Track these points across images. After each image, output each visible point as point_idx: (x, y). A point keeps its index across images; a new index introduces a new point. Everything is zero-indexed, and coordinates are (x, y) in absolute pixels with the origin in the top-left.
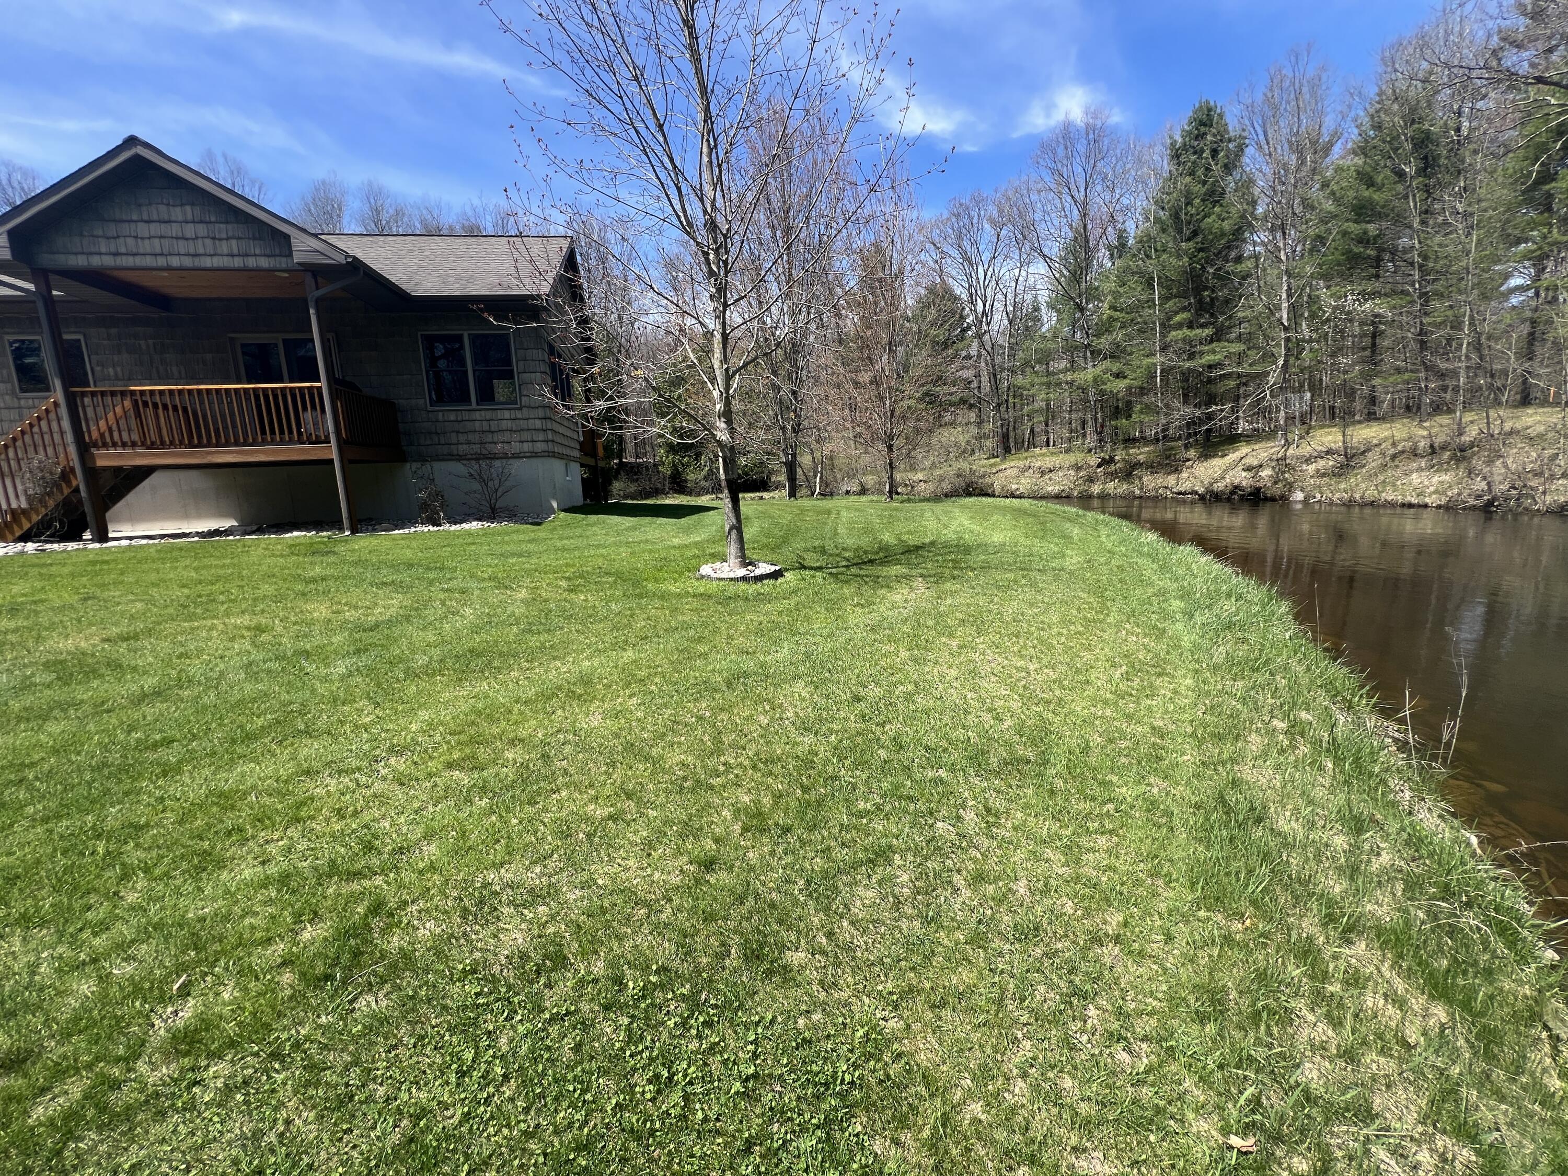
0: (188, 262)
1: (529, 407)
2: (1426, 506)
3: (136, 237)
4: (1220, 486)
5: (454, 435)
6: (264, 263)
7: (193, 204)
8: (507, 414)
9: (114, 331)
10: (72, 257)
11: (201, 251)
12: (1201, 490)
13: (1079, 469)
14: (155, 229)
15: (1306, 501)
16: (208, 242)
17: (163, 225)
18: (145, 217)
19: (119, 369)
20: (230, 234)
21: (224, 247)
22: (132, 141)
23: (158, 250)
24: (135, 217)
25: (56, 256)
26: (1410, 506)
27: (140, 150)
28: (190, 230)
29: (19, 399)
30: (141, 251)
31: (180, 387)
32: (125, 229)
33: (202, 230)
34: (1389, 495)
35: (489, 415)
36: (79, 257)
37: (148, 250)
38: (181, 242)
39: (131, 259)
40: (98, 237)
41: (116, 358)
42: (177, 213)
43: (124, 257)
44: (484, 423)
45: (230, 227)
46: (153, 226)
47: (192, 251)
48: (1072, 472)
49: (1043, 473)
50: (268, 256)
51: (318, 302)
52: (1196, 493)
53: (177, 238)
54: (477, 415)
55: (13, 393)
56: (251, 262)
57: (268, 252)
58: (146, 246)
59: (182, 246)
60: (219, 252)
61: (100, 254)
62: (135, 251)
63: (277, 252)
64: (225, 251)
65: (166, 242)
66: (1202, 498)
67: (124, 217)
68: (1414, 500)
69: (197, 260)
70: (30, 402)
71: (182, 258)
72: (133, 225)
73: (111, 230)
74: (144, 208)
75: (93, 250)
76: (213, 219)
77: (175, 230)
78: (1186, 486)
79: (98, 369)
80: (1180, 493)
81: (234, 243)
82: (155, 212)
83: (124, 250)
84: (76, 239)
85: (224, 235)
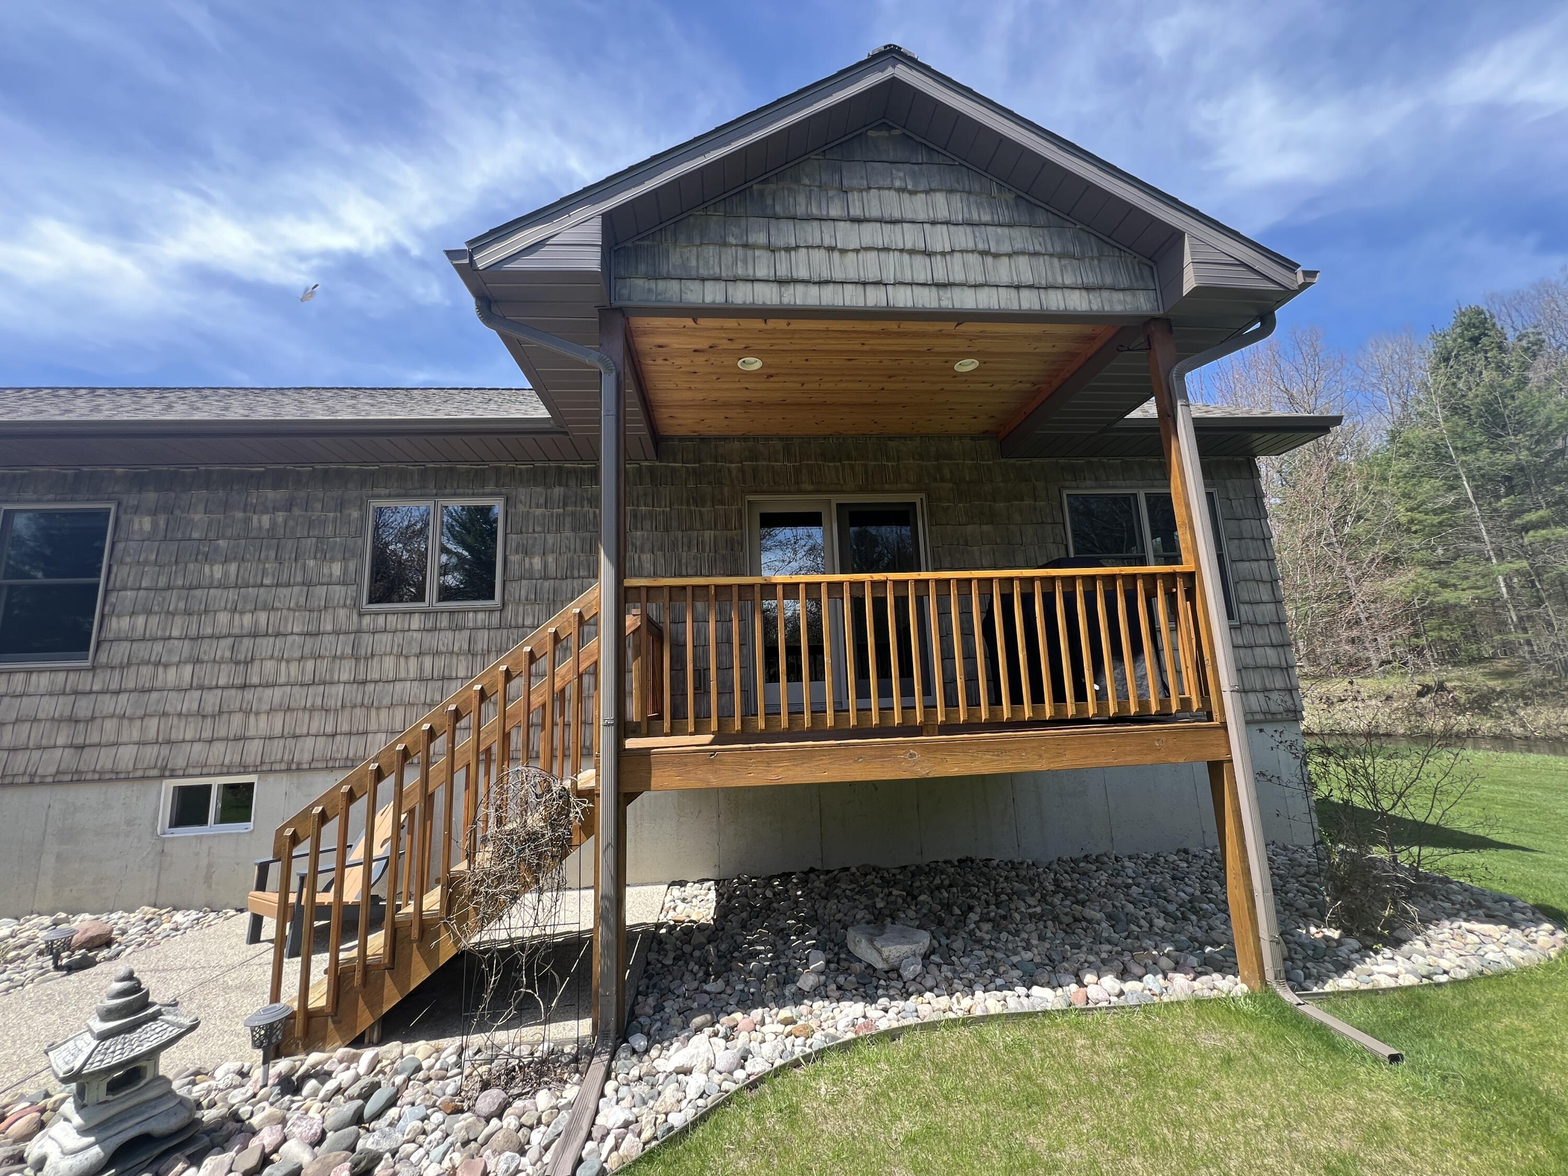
0: (927, 299)
1: (1254, 624)
3: (831, 249)
6: (1077, 302)
7: (951, 191)
9: (558, 491)
10: (695, 286)
11: (959, 277)
14: (870, 234)
16: (973, 259)
17: (887, 228)
18: (856, 212)
19: (550, 559)
20: (1018, 246)
21: (1003, 271)
22: (891, 53)
23: (873, 275)
24: (833, 213)
25: (661, 284)
27: (902, 72)
28: (940, 239)
29: (361, 615)
30: (838, 275)
31: (878, 577)
32: (812, 233)
33: (963, 238)
36: (709, 285)
37: (852, 275)
38: (919, 260)
39: (814, 290)
40: (754, 247)
41: (550, 539)
42: (917, 207)
43: (800, 288)
45: (1016, 232)
46: (867, 228)
47: (940, 277)
50: (1088, 289)
53: (912, 252)
55: (356, 604)
56: (1055, 301)
57: (1090, 279)
58: (848, 267)
59: (920, 269)
60: (992, 280)
61: (753, 280)
62: (825, 275)
63: (1108, 280)
64: (1005, 280)
65: (891, 259)
67: (815, 211)
70: (381, 619)
71: (918, 290)
72: (827, 227)
73: (786, 234)
74: (854, 197)
75: (740, 272)
76: (986, 218)
77: (910, 236)
79: (514, 558)
81: (1023, 261)
82: (875, 203)
83: (803, 274)
84: (710, 251)
85: (1006, 248)
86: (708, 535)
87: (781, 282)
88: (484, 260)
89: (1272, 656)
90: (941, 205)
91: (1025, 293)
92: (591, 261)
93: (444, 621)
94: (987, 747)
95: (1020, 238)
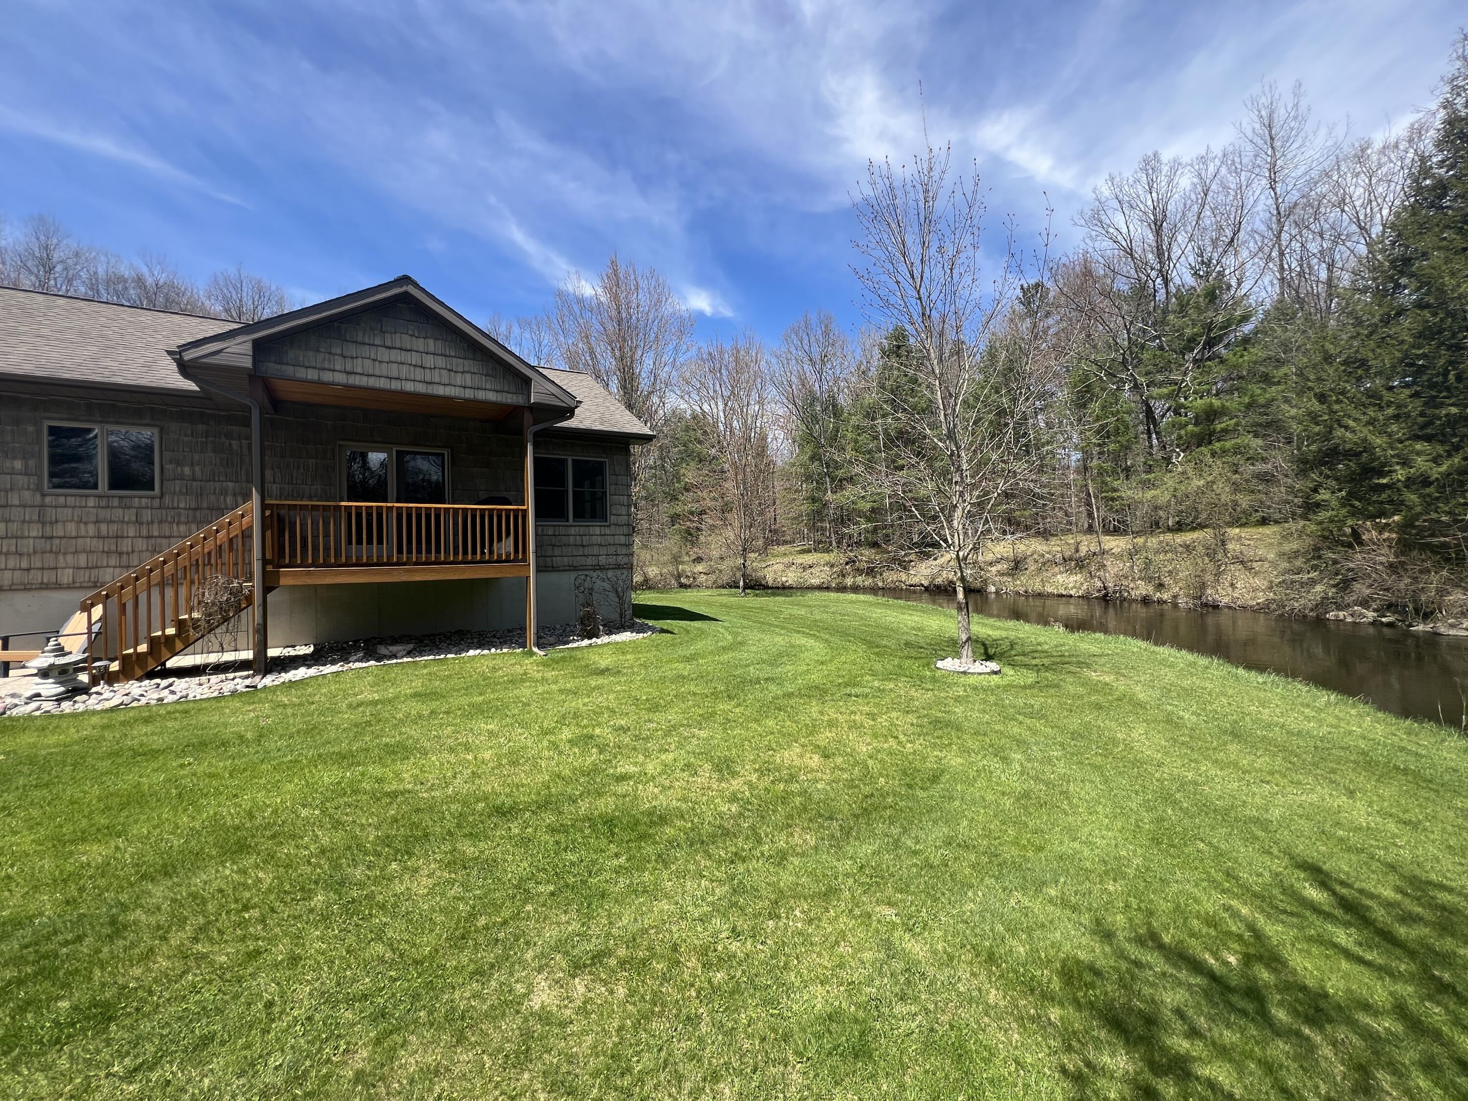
0: (421, 388)
1: (617, 525)
2: (1071, 596)
3: (374, 360)
4: (939, 581)
5: (550, 548)
6: (492, 397)
7: (436, 339)
8: (597, 531)
10: (303, 370)
11: (437, 380)
12: (926, 583)
13: (832, 566)
14: (395, 355)
15: (997, 593)
16: (444, 372)
17: (403, 353)
18: (388, 343)
19: (197, 469)
20: (466, 369)
21: (459, 379)
22: (405, 280)
23: (395, 374)
24: (377, 342)
25: (284, 367)
26: (1062, 596)
27: (410, 289)
28: (429, 361)
29: (43, 495)
30: (377, 373)
31: (389, 505)
32: (365, 351)
33: (441, 362)
34: (1049, 589)
35: (582, 530)
36: (310, 370)
37: (384, 373)
38: (418, 370)
39: (365, 379)
40: (335, 354)
41: (196, 457)
42: (420, 344)
43: (358, 377)
44: (578, 538)
45: (466, 362)
46: (393, 352)
47: (428, 379)
48: (827, 568)
49: (804, 569)
51: (536, 435)
52: (922, 585)
53: (415, 366)
54: (573, 531)
55: (39, 488)
56: (481, 395)
57: (498, 388)
58: (384, 369)
59: (419, 374)
60: (453, 382)
61: (334, 371)
62: (371, 372)
63: (506, 389)
64: (459, 383)
65: (405, 368)
66: (927, 589)
67: (367, 341)
68: (1064, 593)
69: (430, 387)
70: (61, 499)
71: (417, 384)
72: (373, 349)
73: (351, 350)
74: (387, 336)
75: (326, 366)
76: (453, 354)
77: (415, 358)
78: (914, 580)
79: (169, 467)
80: (911, 586)
81: (468, 376)
82: (398, 340)
83: (359, 370)
84: (311, 354)
85: (460, 369)
86: (311, 462)
87: (348, 373)
88: (188, 356)
89: (623, 539)
90: (431, 345)
91: (467, 390)
92: (247, 362)
93: (116, 502)
94: (434, 570)
95: (468, 364)
